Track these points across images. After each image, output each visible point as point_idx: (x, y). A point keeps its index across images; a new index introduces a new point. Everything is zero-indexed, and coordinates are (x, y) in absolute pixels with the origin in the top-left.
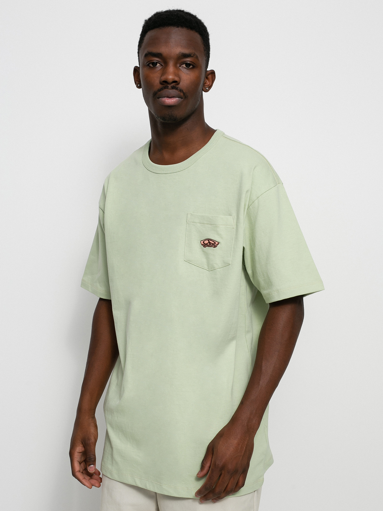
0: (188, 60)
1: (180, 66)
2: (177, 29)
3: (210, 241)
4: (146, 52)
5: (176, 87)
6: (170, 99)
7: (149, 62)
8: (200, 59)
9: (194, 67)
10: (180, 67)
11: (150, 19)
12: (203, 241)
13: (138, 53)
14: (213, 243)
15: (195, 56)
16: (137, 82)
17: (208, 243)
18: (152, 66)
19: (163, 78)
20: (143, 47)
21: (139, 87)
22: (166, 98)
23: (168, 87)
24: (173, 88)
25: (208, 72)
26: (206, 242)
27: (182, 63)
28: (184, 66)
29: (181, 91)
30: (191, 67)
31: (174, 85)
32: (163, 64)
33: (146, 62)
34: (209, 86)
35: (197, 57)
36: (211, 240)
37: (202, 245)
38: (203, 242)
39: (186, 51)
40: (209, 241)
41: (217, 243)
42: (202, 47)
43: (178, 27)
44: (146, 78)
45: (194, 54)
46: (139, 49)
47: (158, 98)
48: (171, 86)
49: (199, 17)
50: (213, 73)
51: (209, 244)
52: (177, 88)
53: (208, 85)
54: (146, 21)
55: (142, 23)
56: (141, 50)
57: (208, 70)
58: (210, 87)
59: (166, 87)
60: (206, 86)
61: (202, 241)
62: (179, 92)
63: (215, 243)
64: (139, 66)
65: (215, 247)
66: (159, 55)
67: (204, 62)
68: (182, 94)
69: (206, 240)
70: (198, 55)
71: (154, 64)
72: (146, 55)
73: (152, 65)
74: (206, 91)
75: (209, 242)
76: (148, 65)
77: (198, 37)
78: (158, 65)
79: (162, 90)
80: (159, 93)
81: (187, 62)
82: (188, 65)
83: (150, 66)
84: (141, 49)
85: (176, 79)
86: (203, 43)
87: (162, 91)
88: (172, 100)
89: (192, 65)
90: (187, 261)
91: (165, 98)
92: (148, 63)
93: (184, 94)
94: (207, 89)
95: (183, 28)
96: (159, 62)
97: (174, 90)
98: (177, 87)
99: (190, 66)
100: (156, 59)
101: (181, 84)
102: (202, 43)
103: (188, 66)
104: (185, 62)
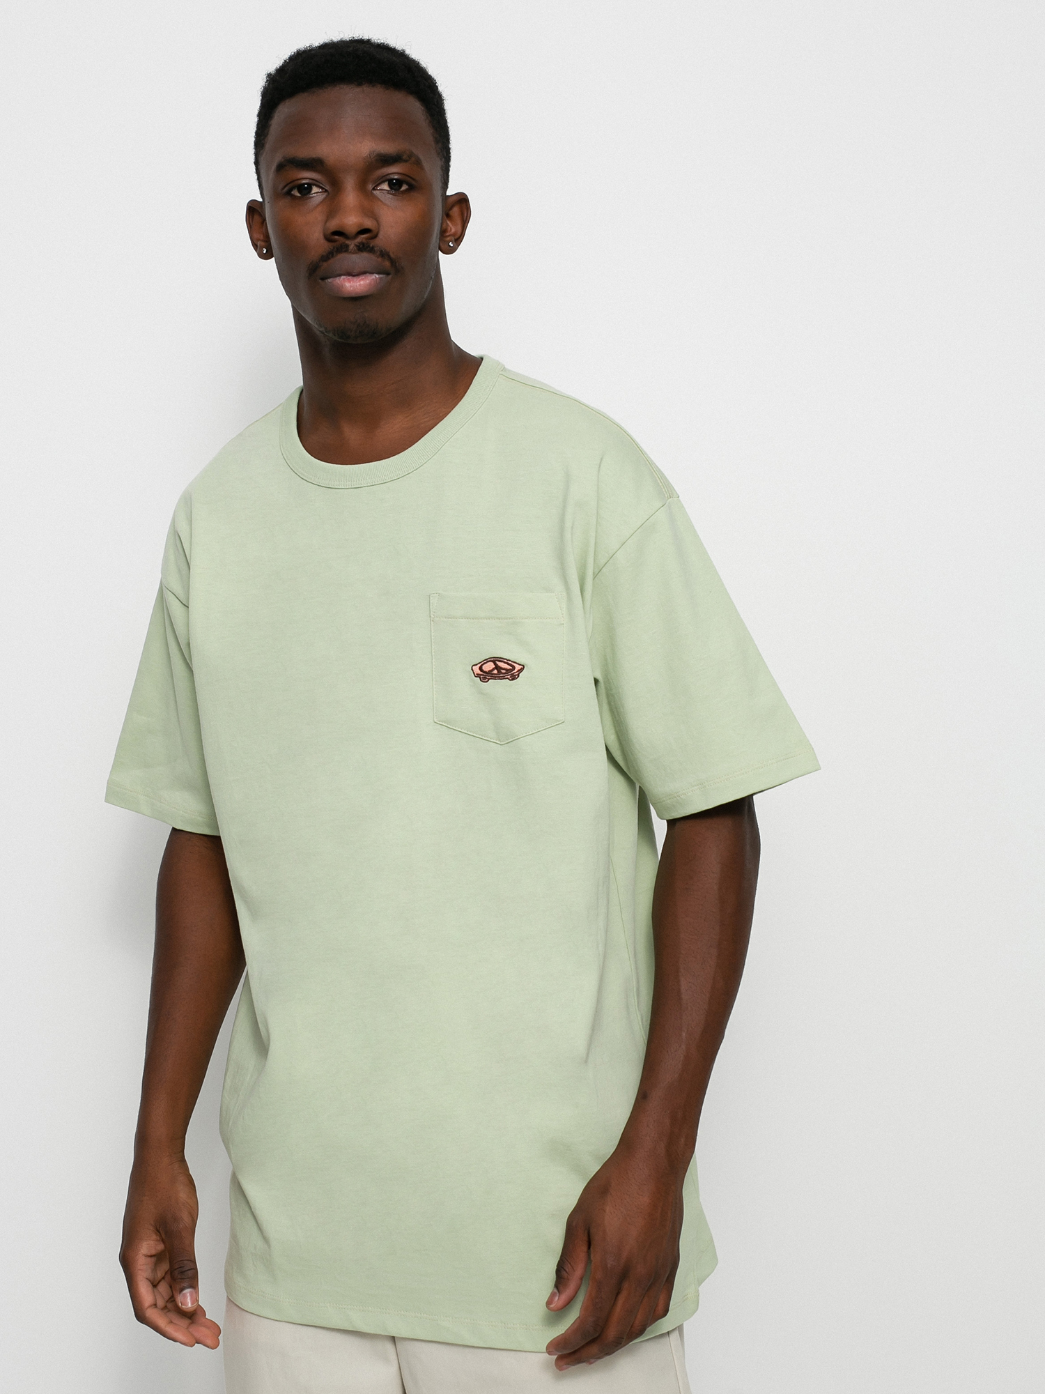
0: (394, 170)
1: (374, 189)
2: (358, 90)
3: (497, 663)
4: (278, 158)
5: (369, 246)
6: (355, 279)
7: (290, 183)
8: (426, 165)
9: (412, 188)
10: (374, 192)
11: (281, 71)
12: (479, 665)
13: (257, 163)
14: (509, 667)
15: (413, 159)
16: (259, 244)
17: (493, 669)
18: (299, 195)
19: (333, 225)
20: (268, 146)
21: (266, 257)
22: (345, 277)
23: (347, 246)
24: (362, 248)
25: (450, 200)
26: (489, 666)
27: (380, 181)
28: (385, 186)
29: (384, 254)
30: (404, 187)
31: (364, 241)
32: (327, 188)
33: (281, 186)
34: (456, 237)
35: (418, 163)
36: (501, 660)
37: (478, 676)
38: (481, 669)
39: (387, 148)
40: (495, 664)
41: (518, 667)
42: (428, 132)
43: (360, 84)
44: (286, 231)
45: (411, 155)
46: (257, 155)
47: (323, 279)
48: (356, 245)
49: (414, 53)
50: (462, 201)
51: (495, 672)
52: (373, 247)
53: (454, 235)
54: (269, 75)
55: (260, 83)
56: (263, 156)
57: (449, 193)
58: (458, 239)
59: (343, 249)
60: (448, 239)
61: (476, 665)
62: (380, 259)
63: (514, 668)
64: (261, 200)
65: (513, 680)
66: (314, 164)
67: (438, 174)
68: (387, 264)
69: (487, 661)
70: (421, 157)
71: (305, 190)
72: (280, 167)
73: (300, 193)
74: (450, 251)
75: (497, 667)
76: (289, 193)
77: (415, 107)
78: (315, 189)
79: (333, 256)
80: (325, 264)
81: (392, 176)
82: (395, 185)
83: (294, 197)
84: (265, 154)
85: (368, 223)
86: (430, 122)
87: (331, 261)
88: (362, 282)
89: (407, 184)
90: (443, 724)
91: (342, 277)
92: (286, 189)
93: (393, 262)
94: (452, 245)
95: (373, 86)
96: (318, 184)
97: (365, 255)
98: (371, 246)
99: (401, 187)
100: (306, 176)
101: (381, 236)
102: (427, 121)
103: (397, 187)
104: (388, 177)
